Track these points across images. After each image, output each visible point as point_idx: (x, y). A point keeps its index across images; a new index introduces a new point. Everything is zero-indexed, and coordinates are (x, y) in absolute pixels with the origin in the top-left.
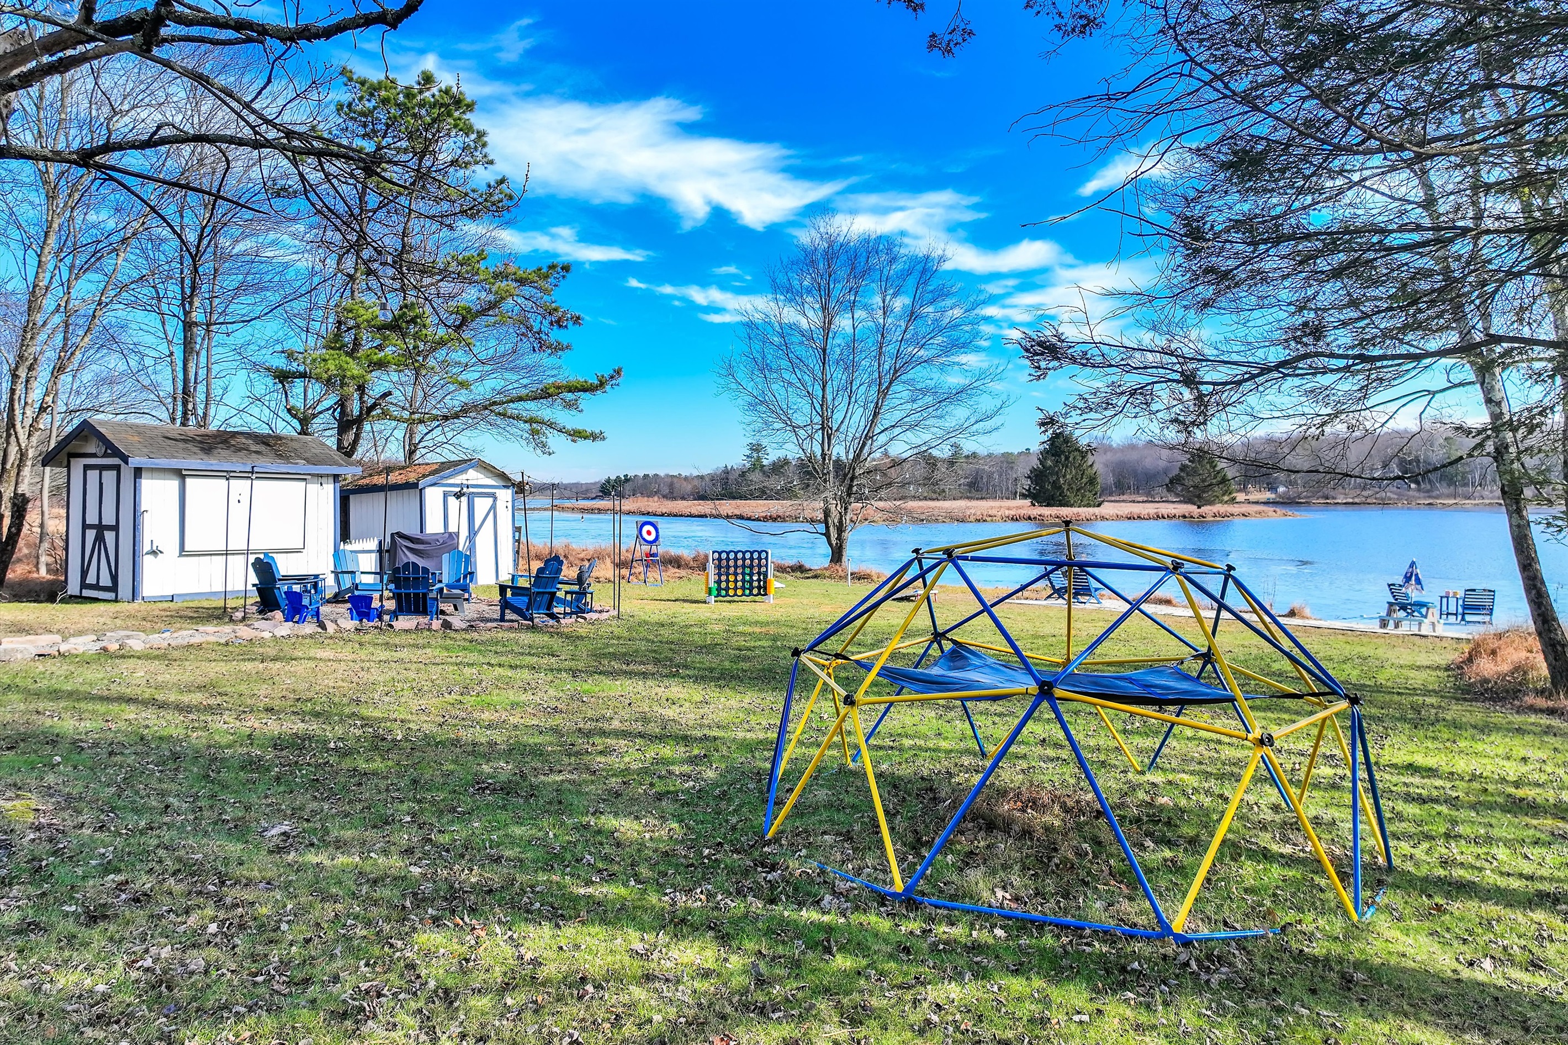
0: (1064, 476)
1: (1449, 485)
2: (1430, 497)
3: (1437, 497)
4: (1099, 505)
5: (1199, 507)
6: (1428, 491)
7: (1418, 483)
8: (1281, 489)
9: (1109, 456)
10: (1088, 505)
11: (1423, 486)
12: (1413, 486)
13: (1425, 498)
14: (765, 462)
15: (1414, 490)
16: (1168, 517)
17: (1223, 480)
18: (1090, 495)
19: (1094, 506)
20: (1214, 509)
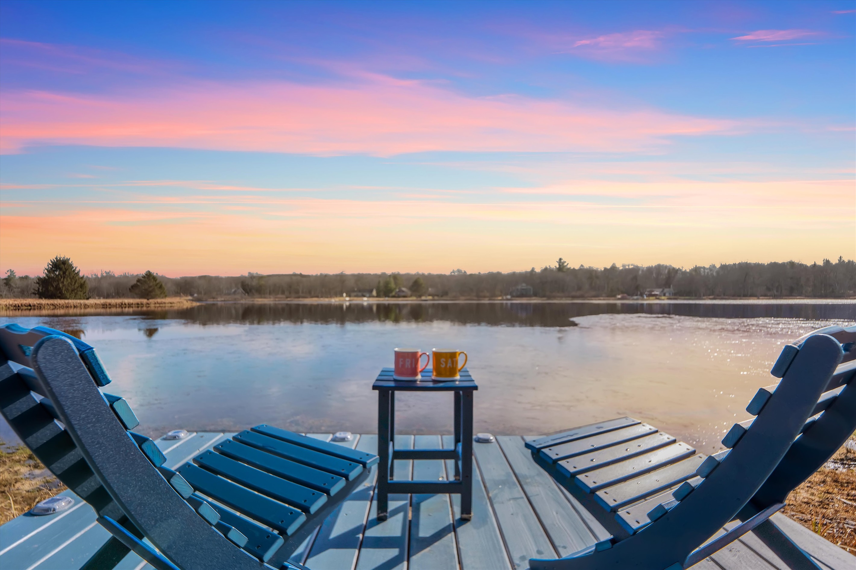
0: (63, 282)
1: (259, 294)
2: (252, 298)
3: (255, 298)
4: (88, 299)
5: (148, 300)
10: (80, 299)
11: (250, 294)
12: (247, 294)
15: (247, 296)
16: (128, 304)
17: (161, 287)
18: (82, 293)
19: (84, 299)
20: (156, 301)
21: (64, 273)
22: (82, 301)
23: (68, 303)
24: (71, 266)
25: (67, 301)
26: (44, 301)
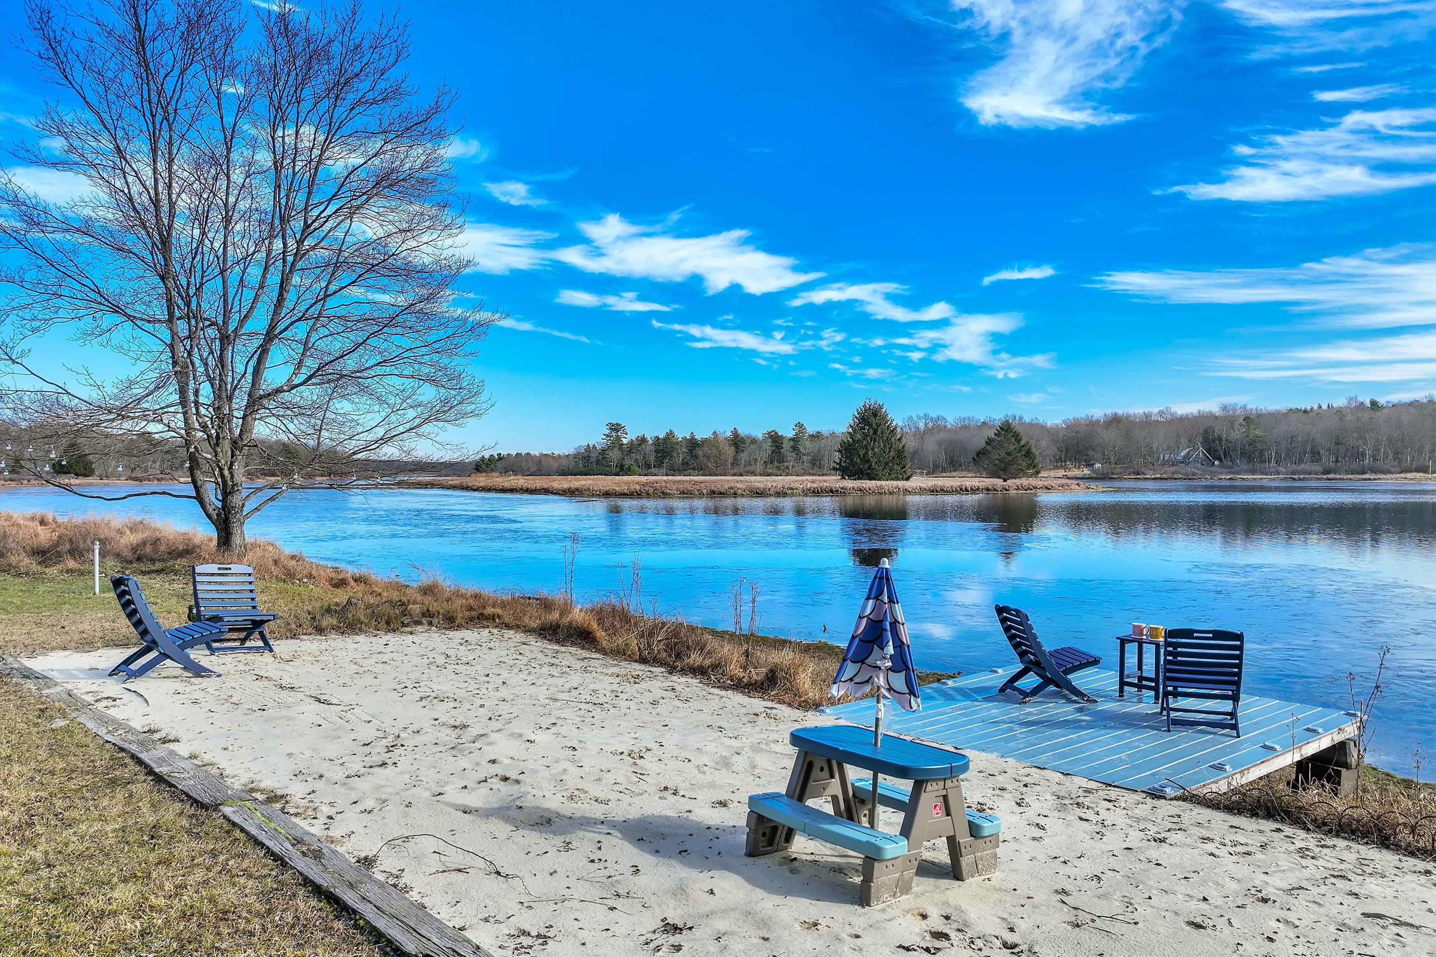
1: (1248, 462)
2: (1230, 473)
3: (1238, 473)
4: (908, 479)
5: (1005, 480)
6: (1229, 467)
7: (1220, 460)
8: (1098, 465)
9: (942, 436)
10: (897, 479)
11: (1225, 463)
12: (1216, 463)
13: (1227, 474)
14: (625, 441)
15: (1218, 466)
16: (972, 489)
17: (1028, 454)
18: (899, 468)
19: (902, 479)
20: (1018, 482)
21: (875, 432)
22: (900, 484)
23: (881, 487)
24: (884, 418)
25: (879, 483)
26: (849, 484)
